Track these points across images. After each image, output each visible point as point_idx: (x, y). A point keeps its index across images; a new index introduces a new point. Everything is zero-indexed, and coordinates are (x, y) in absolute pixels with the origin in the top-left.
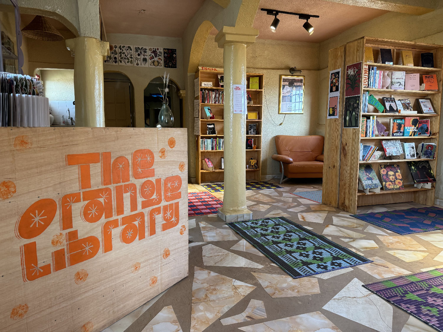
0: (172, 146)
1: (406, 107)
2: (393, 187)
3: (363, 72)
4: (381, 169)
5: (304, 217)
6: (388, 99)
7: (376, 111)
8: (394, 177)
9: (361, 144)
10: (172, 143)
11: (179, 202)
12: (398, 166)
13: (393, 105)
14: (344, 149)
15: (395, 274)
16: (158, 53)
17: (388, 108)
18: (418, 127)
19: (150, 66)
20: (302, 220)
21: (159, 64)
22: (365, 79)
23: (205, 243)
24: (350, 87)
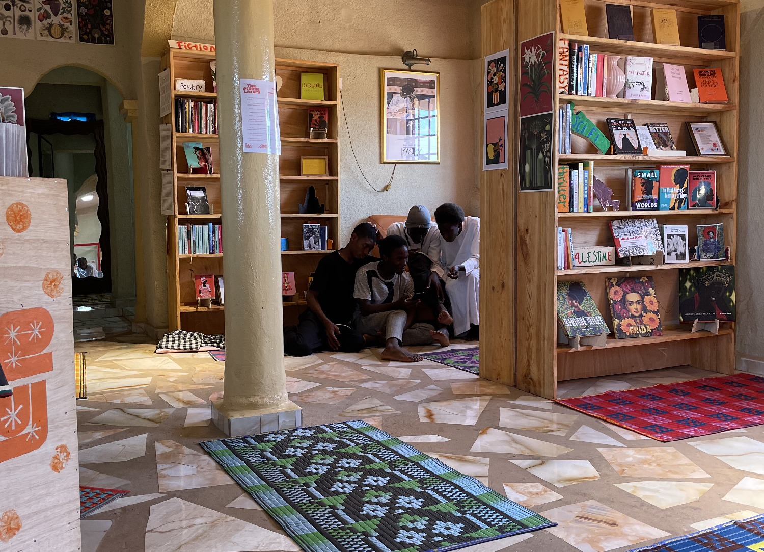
0: (21, 226)
1: (661, 141)
2: (636, 331)
3: (558, 57)
4: (610, 288)
5: (433, 412)
6: (620, 122)
7: (592, 150)
8: (639, 307)
9: (560, 229)
10: (21, 219)
11: (45, 381)
12: (650, 279)
13: (631, 135)
14: (523, 241)
15: (630, 541)
16: (62, 5)
17: (619, 144)
18: (686, 188)
19: (39, 38)
20: (427, 420)
21: (66, 34)
22: (561, 73)
23: (161, 495)
24: (530, 92)
